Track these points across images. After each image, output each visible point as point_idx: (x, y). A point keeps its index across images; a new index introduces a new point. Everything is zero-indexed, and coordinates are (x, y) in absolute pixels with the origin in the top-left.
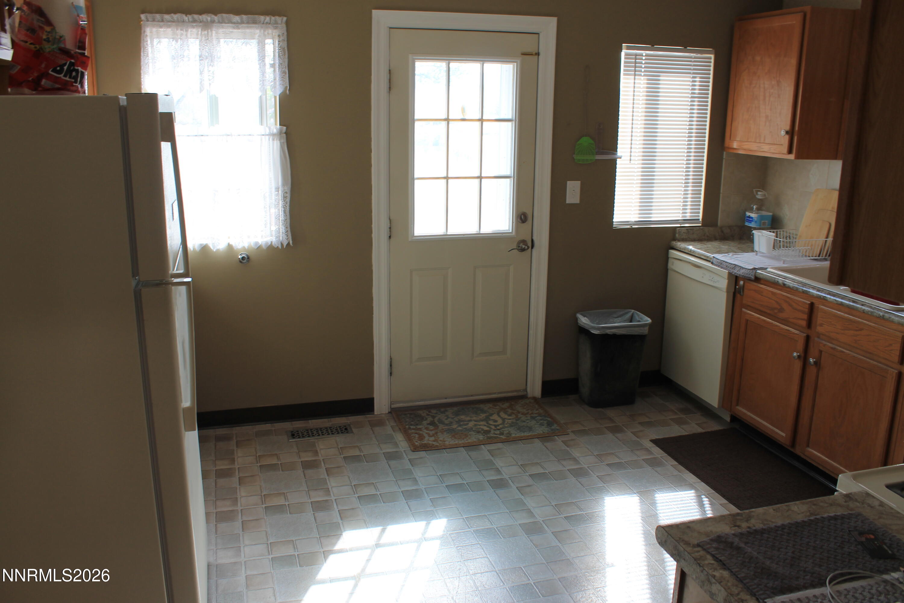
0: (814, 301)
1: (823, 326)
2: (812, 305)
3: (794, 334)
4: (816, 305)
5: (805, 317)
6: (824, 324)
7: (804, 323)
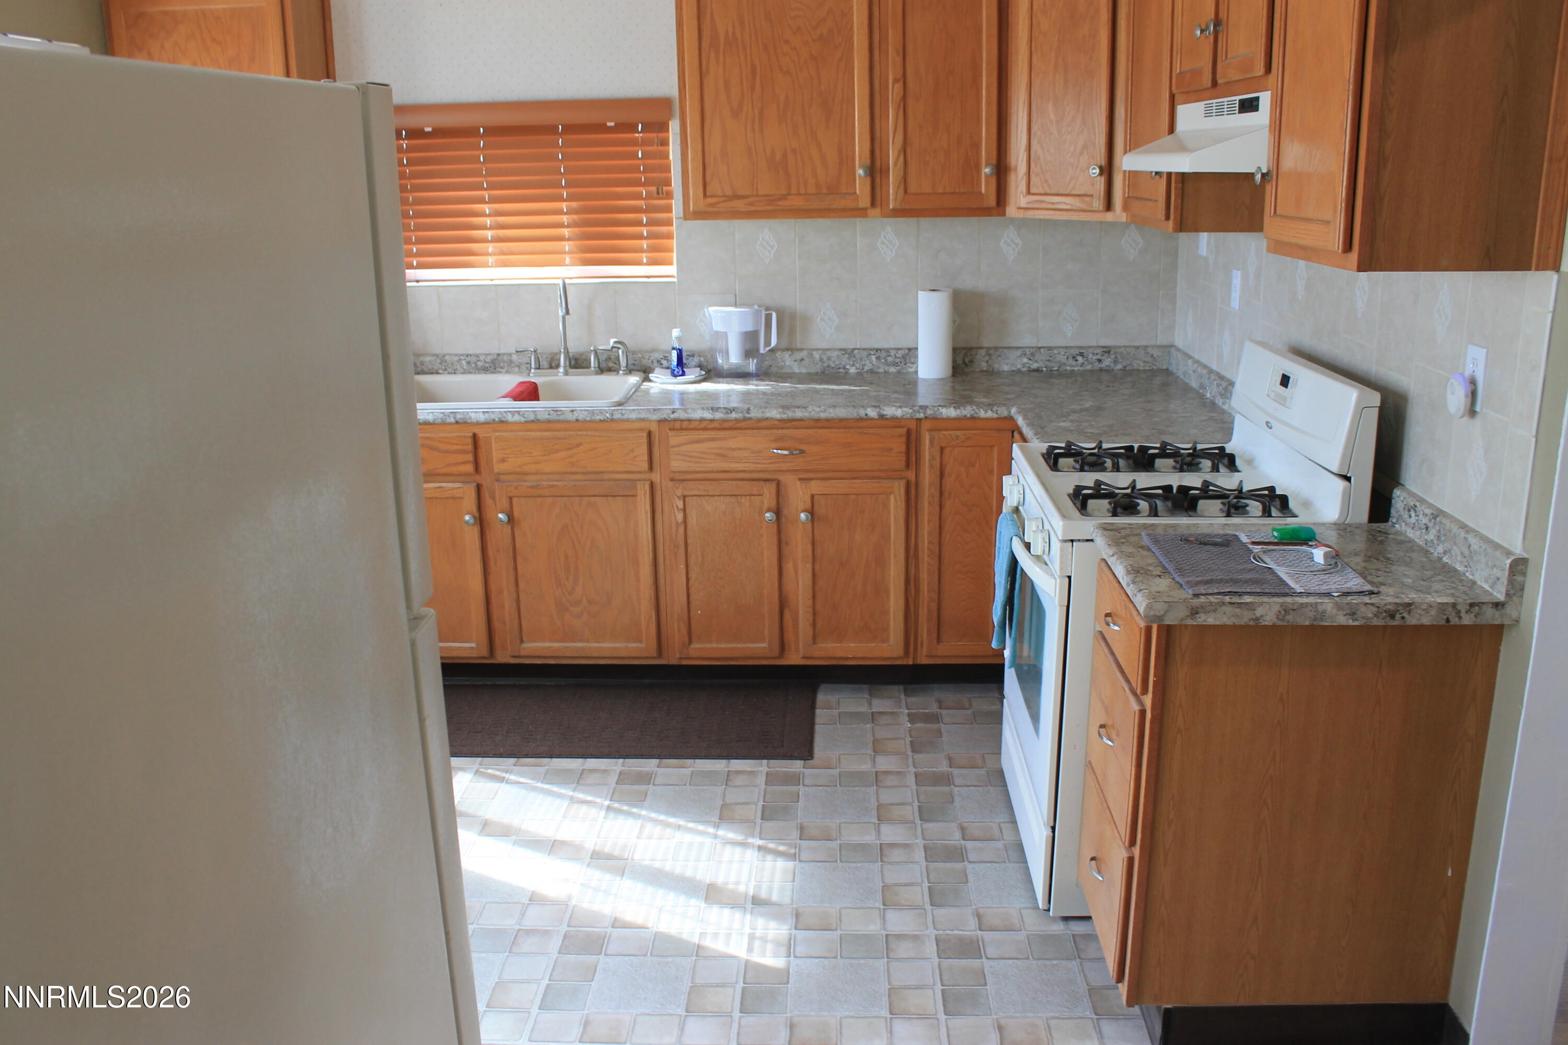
0: (475, 431)
1: (507, 461)
2: (475, 437)
3: (453, 489)
4: (481, 436)
5: (470, 457)
6: (508, 458)
7: (470, 468)
